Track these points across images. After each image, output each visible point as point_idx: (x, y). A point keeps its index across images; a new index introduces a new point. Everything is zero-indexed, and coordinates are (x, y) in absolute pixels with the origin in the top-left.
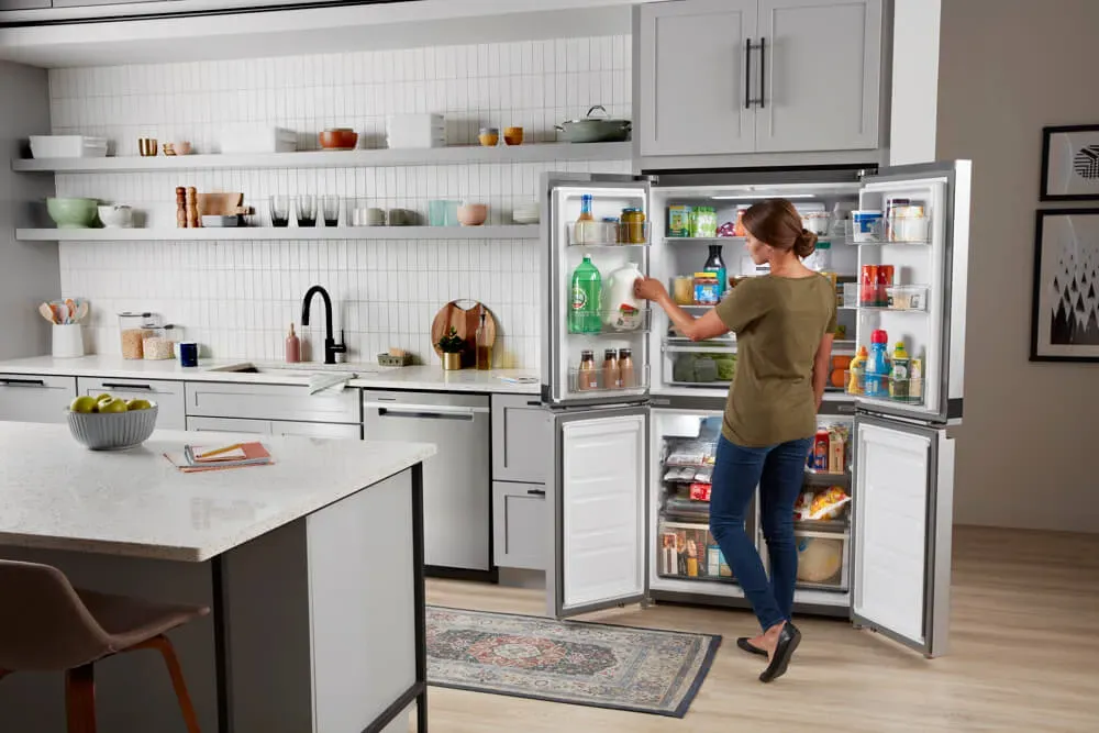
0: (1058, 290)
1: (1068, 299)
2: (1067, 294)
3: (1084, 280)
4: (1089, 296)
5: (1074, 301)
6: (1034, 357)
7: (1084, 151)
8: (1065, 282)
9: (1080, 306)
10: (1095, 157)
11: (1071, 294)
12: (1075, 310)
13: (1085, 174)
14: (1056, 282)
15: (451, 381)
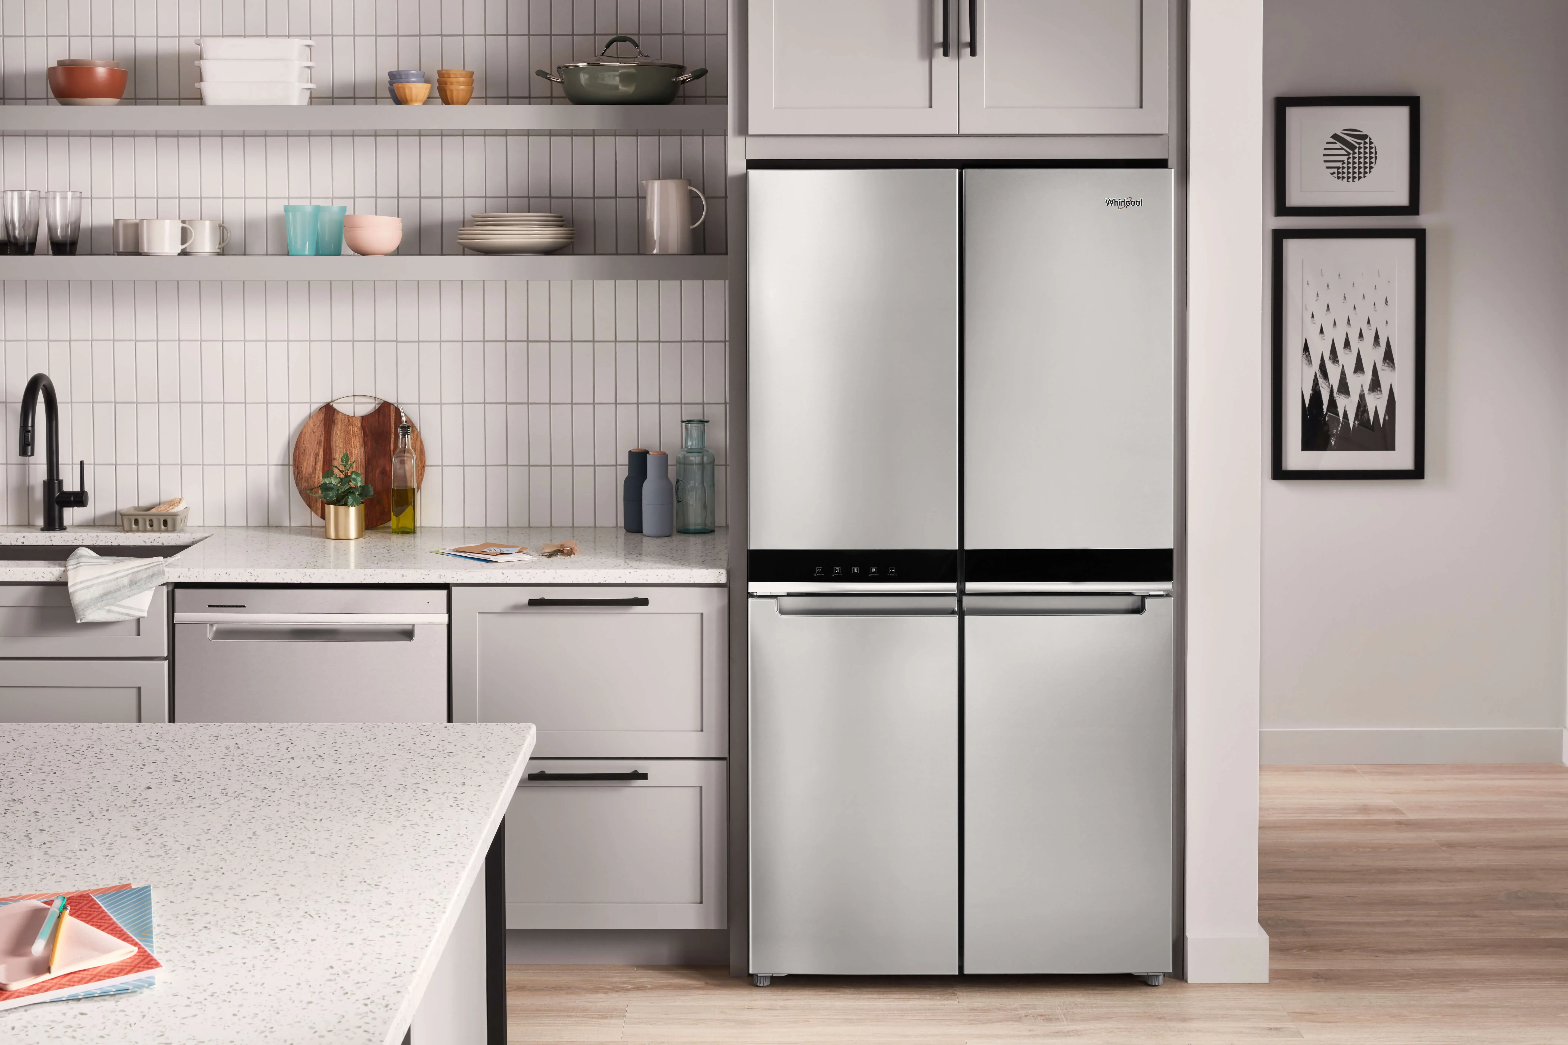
0: (1310, 361)
1: (1325, 375)
2: (1323, 368)
3: (1347, 344)
4: (1355, 372)
5: (1335, 380)
6: (1279, 472)
7: (1335, 137)
8: (1320, 348)
9: (1344, 388)
10: (1352, 147)
11: (1329, 365)
12: (1335, 394)
13: (1339, 174)
14: (1306, 349)
15: (359, 566)
